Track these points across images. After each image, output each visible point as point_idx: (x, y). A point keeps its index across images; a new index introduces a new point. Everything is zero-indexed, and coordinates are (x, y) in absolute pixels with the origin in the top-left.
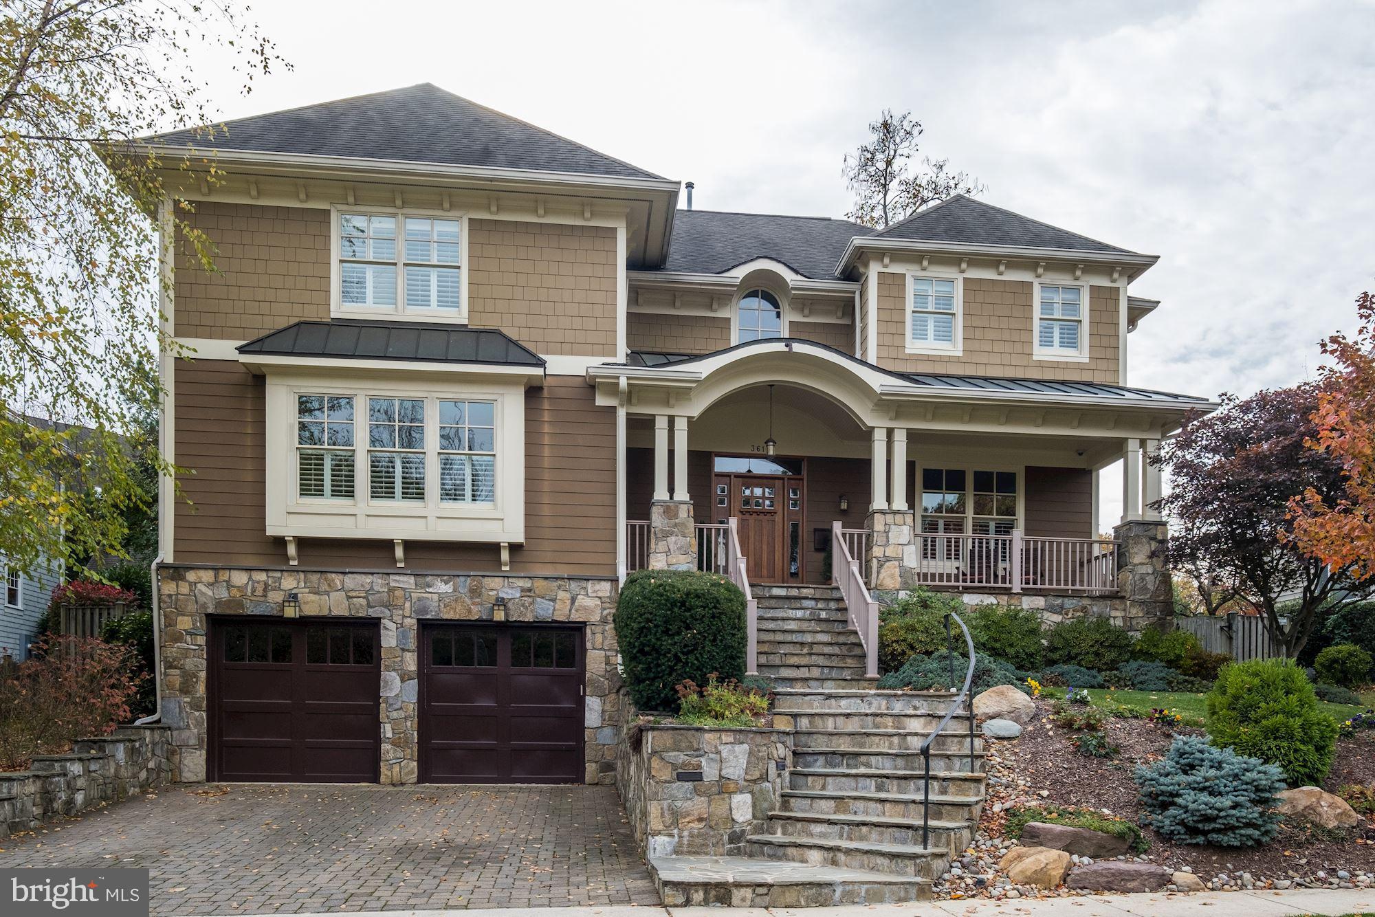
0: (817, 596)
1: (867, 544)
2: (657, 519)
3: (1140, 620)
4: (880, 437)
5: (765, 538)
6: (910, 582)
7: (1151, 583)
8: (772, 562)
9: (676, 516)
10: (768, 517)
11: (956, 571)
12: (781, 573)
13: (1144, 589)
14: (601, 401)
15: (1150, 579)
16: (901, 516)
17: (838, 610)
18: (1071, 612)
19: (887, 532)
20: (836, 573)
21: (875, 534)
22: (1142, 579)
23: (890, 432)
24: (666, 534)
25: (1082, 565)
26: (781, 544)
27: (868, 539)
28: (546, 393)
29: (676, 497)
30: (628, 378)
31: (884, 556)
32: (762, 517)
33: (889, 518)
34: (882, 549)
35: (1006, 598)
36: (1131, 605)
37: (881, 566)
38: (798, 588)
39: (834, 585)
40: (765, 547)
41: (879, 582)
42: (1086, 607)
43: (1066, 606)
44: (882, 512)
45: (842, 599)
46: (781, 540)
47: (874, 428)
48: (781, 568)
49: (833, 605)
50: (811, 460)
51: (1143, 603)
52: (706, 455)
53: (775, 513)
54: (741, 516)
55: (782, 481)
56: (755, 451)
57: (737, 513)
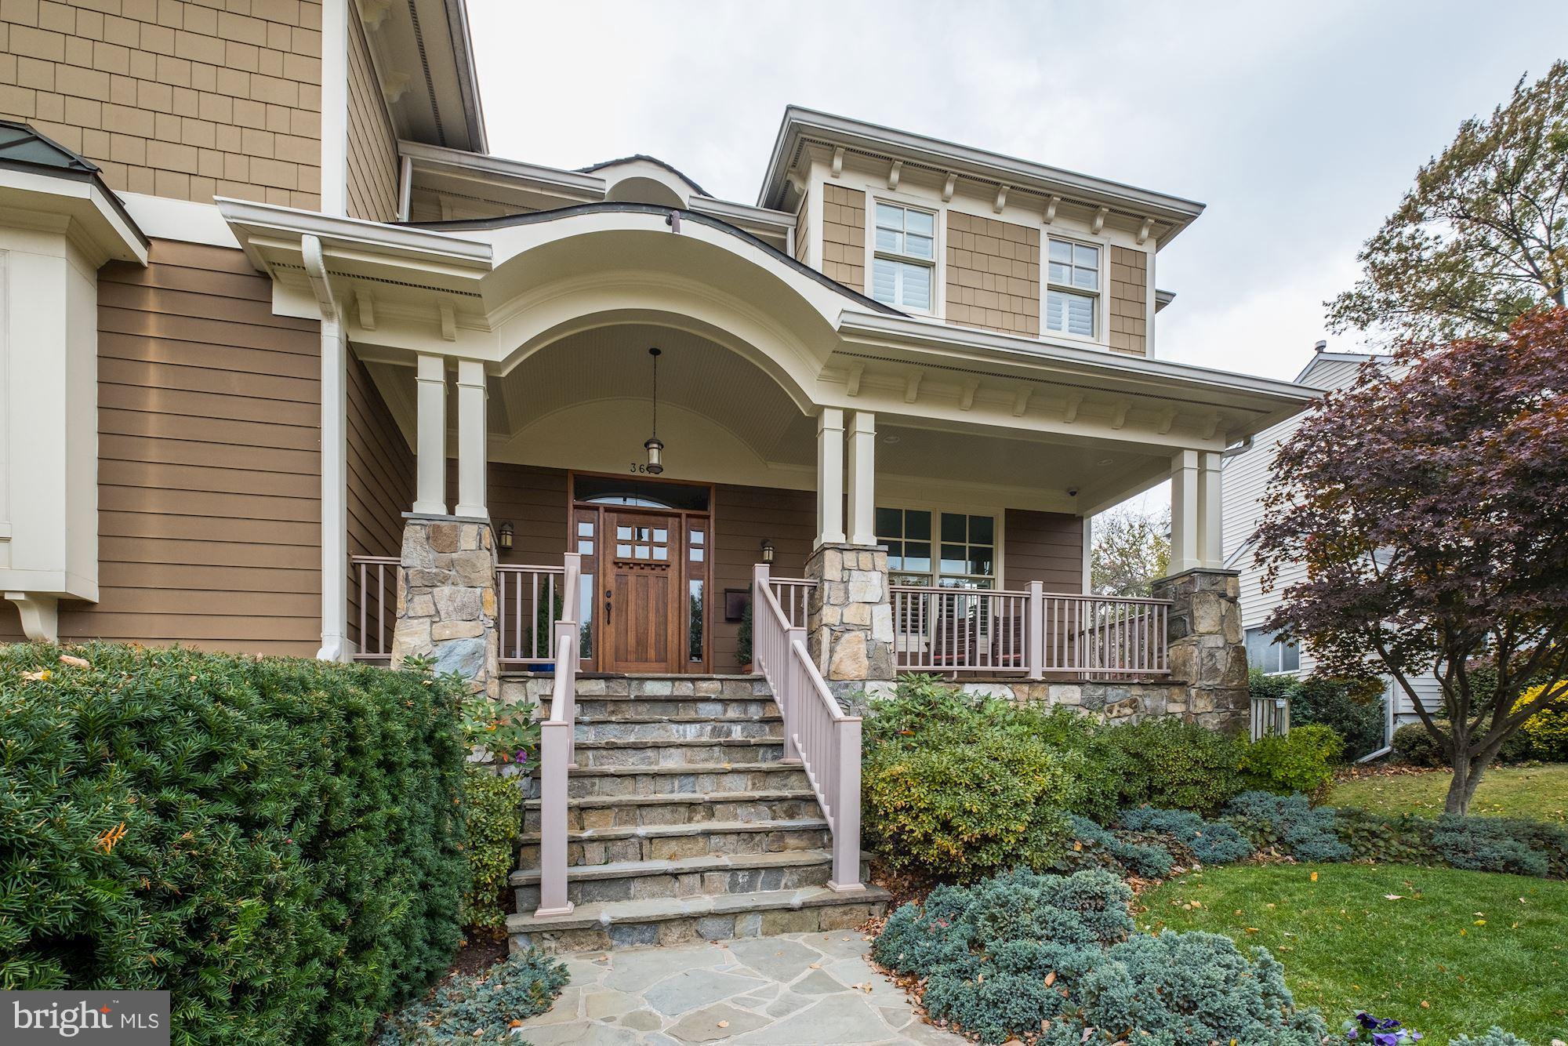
0: (726, 696)
1: (811, 605)
2: (414, 553)
3: (1208, 717)
4: (832, 421)
5: (652, 604)
6: (883, 666)
7: (1223, 660)
8: (662, 637)
9: (453, 546)
10: (658, 571)
11: (924, 649)
12: (676, 656)
13: (1214, 671)
14: (283, 305)
15: (1220, 655)
16: (868, 554)
17: (765, 721)
18: (1117, 708)
19: (845, 582)
20: (758, 654)
21: (826, 585)
22: (1212, 656)
23: (849, 416)
24: (431, 583)
25: (1071, 638)
26: (676, 613)
27: (811, 596)
28: (151, 278)
29: (460, 511)
30: (325, 243)
31: (842, 623)
32: (647, 571)
33: (850, 558)
34: (838, 610)
35: (1026, 688)
36: (1197, 695)
37: (836, 640)
38: (693, 680)
39: (756, 673)
40: (652, 616)
41: (833, 668)
42: (1135, 701)
43: (1110, 699)
44: (839, 549)
45: (770, 700)
46: (676, 605)
47: (822, 408)
48: (676, 647)
49: (755, 712)
50: (722, 488)
51: (1211, 691)
52: (561, 474)
53: (668, 566)
54: (616, 570)
55: (677, 519)
56: (638, 473)
57: (609, 566)
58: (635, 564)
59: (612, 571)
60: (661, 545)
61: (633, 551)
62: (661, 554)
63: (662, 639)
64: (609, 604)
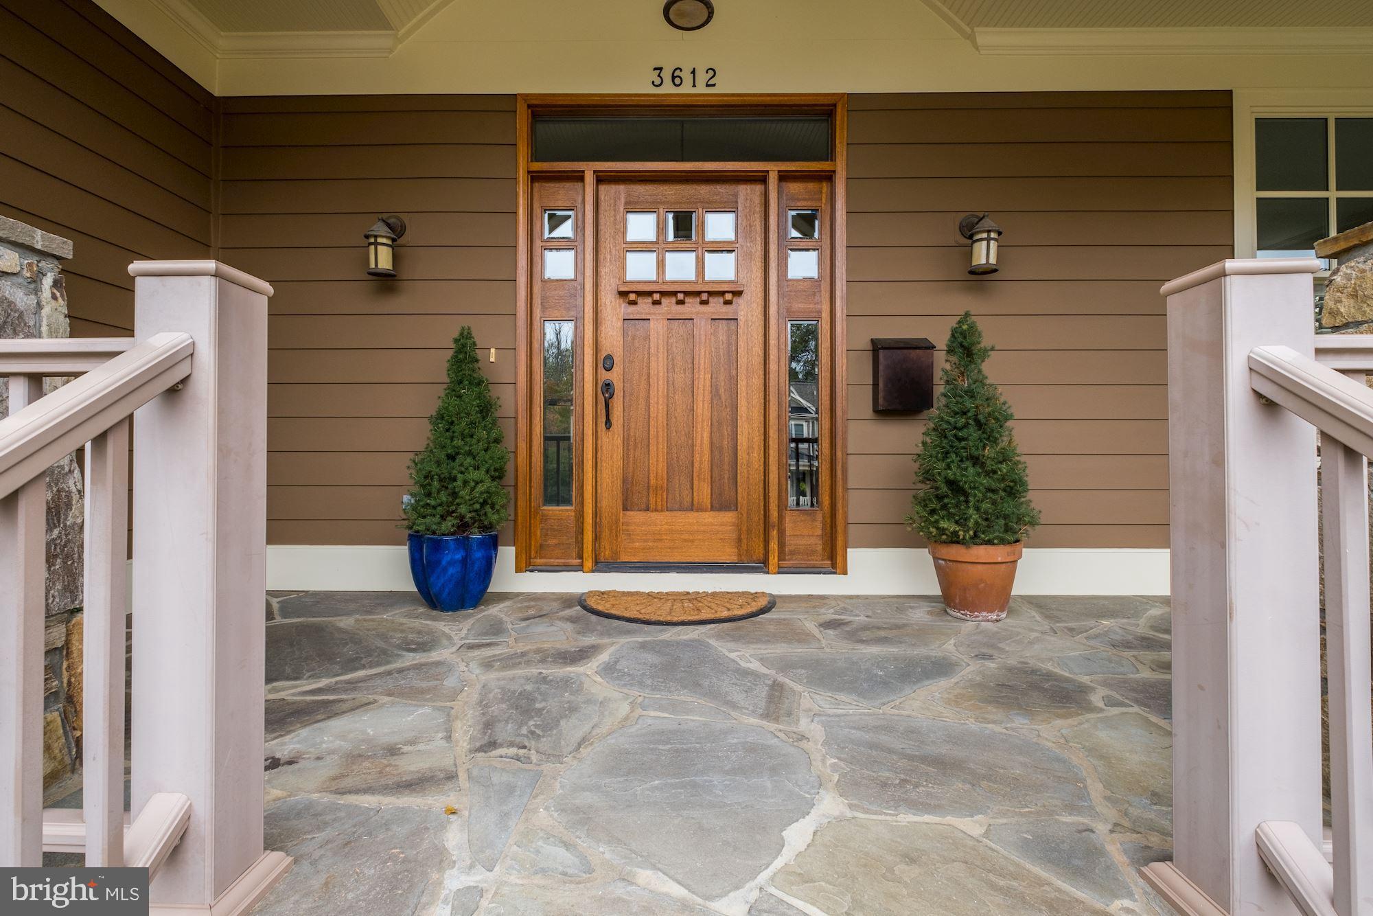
5: (703, 379)
10: (716, 306)
12: (757, 496)
32: (692, 306)
46: (758, 381)
48: (759, 476)
50: (864, 104)
52: (501, 105)
53: (738, 294)
54: (624, 309)
55: (758, 188)
56: (668, 88)
57: (608, 298)
58: (664, 294)
59: (614, 310)
60: (720, 248)
61: (661, 265)
62: (721, 269)
63: (727, 458)
64: (608, 386)
